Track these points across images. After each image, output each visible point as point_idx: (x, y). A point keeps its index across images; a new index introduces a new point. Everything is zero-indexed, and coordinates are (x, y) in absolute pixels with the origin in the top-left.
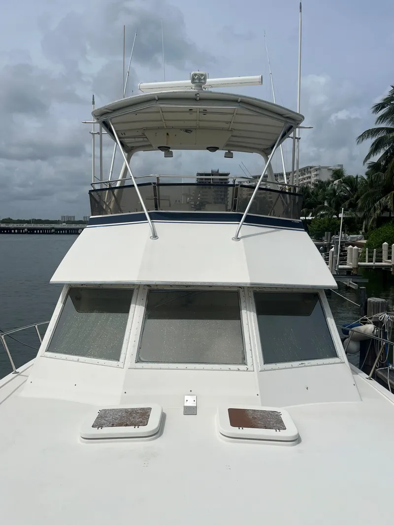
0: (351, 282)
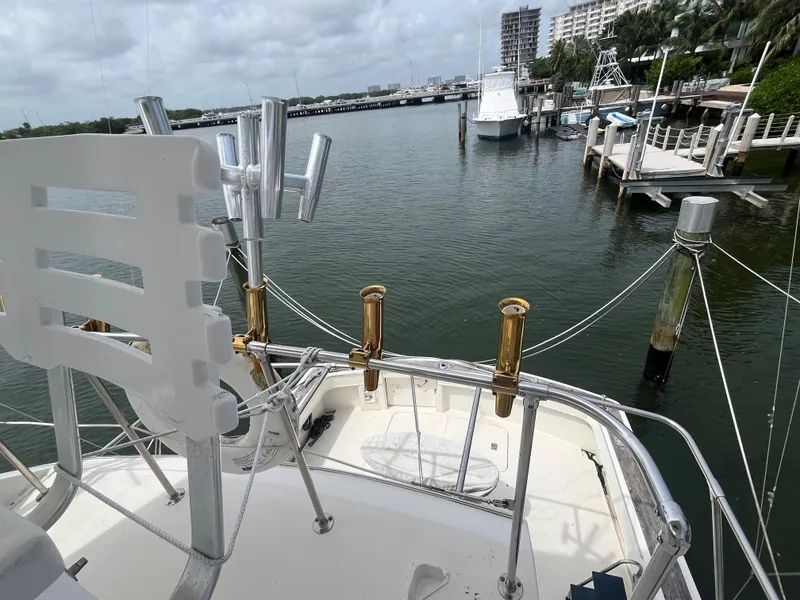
0: (751, 193)
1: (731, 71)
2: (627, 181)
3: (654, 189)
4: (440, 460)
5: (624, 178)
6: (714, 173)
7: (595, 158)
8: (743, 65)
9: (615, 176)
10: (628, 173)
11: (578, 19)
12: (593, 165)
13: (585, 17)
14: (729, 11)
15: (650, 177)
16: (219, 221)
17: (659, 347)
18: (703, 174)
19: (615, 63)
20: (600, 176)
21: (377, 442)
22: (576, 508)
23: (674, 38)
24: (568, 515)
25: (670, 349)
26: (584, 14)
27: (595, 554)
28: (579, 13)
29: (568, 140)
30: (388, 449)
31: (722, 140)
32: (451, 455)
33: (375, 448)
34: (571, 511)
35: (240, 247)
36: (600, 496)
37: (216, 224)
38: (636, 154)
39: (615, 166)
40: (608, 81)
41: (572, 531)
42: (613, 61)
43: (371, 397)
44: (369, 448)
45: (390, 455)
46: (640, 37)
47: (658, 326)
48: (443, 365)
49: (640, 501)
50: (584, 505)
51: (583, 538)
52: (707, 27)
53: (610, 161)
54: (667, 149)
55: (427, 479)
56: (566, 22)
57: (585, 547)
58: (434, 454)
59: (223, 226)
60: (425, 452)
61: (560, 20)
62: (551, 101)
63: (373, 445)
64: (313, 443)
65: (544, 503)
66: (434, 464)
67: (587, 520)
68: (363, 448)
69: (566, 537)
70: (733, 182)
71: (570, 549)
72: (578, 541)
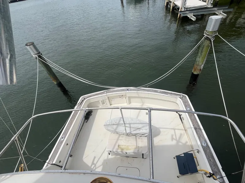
2: (181, 11)
3: (190, 14)
4: (132, 125)
5: (180, 11)
6: (210, 6)
7: (169, 3)
9: (176, 10)
10: (181, 8)
12: (169, 6)
15: (188, 9)
16: (29, 44)
17: (195, 73)
18: (206, 7)
20: (171, 11)
21: (109, 123)
22: (174, 129)
24: (172, 132)
25: (199, 73)
27: (181, 143)
30: (114, 124)
32: (135, 123)
33: (109, 125)
34: (173, 130)
35: (41, 54)
36: (181, 124)
37: (27, 46)
38: (184, 0)
39: (176, 6)
41: (174, 137)
43: (104, 103)
44: (107, 125)
45: (115, 127)
47: (195, 66)
48: (128, 90)
49: (196, 128)
50: (176, 128)
51: (178, 138)
53: (174, 4)
55: (128, 133)
57: (178, 141)
58: (130, 124)
59: (31, 46)
60: (127, 124)
63: (108, 124)
64: (87, 121)
65: (165, 130)
66: (130, 127)
67: (178, 133)
68: (104, 125)
69: (172, 139)
70: (216, 9)
71: (174, 142)
72: (176, 140)
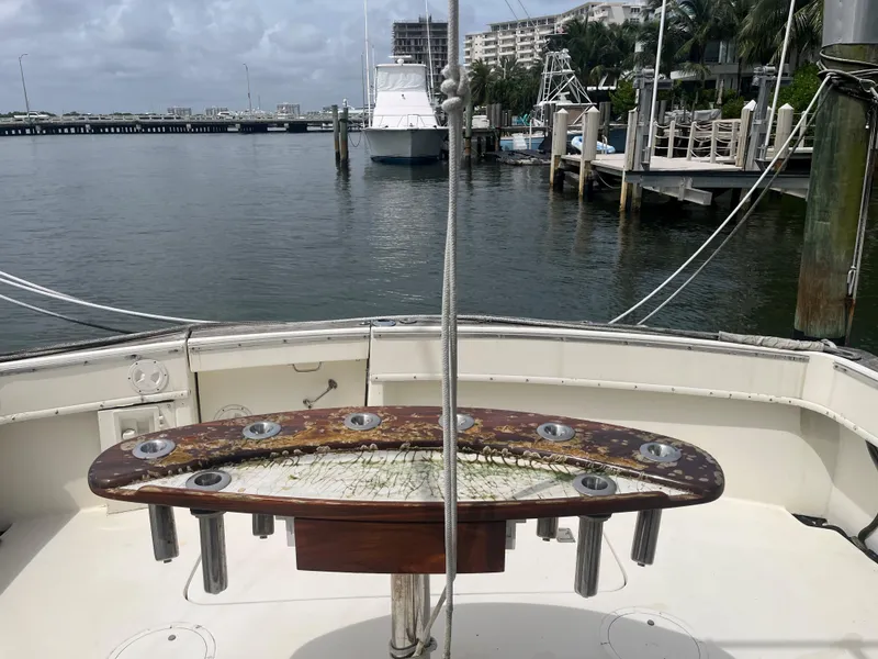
1: (719, 101)
3: (680, 181)
8: (733, 96)
11: (504, 41)
13: (513, 40)
14: (704, 27)
19: (570, 71)
20: (581, 192)
23: (641, 53)
26: (512, 36)
28: (504, 34)
29: (517, 165)
31: (759, 122)
38: (640, 138)
40: (562, 96)
42: (566, 67)
46: (596, 54)
47: (809, 275)
52: (681, 43)
53: (595, 167)
54: (674, 156)
56: (487, 43)
61: (479, 40)
62: (484, 117)
